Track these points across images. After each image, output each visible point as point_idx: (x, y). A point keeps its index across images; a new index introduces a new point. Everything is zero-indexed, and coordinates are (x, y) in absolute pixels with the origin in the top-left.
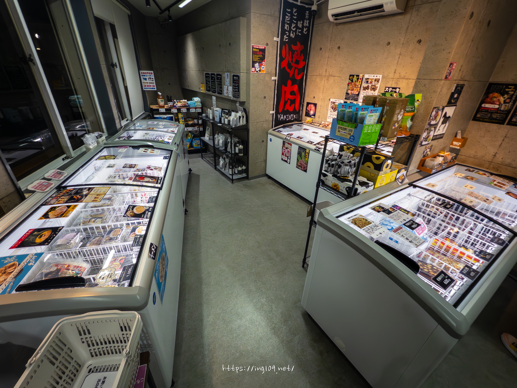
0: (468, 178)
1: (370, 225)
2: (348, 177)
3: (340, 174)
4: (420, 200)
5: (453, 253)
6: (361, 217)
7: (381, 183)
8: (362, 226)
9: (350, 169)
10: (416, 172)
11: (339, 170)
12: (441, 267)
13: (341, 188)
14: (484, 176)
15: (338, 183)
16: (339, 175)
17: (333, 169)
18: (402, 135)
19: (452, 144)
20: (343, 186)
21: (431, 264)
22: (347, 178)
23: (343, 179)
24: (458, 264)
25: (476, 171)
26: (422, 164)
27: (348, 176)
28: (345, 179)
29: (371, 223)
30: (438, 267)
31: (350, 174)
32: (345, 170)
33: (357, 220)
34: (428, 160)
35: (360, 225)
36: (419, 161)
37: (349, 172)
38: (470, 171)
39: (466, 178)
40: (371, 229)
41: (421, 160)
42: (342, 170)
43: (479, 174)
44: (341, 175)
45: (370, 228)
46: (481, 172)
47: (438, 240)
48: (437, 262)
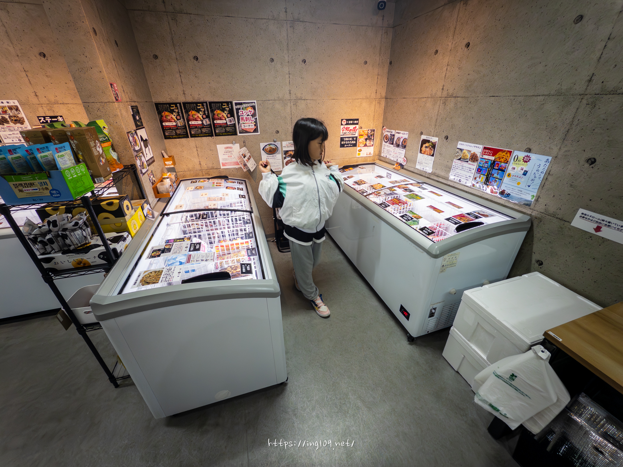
0: (198, 188)
1: (163, 273)
2: (89, 243)
3: (74, 245)
4: (180, 225)
5: (232, 248)
6: (146, 273)
7: (135, 228)
8: (156, 280)
9: (84, 232)
10: (156, 201)
11: (68, 241)
12: (235, 263)
13: (90, 261)
14: (205, 182)
15: (82, 258)
16: (72, 248)
17: (55, 246)
18: (116, 170)
19: (166, 165)
20: (92, 257)
21: (229, 266)
22: (88, 245)
23: (86, 249)
24: (241, 253)
25: (198, 180)
26: (157, 192)
27: (87, 242)
28: (87, 247)
29: (162, 271)
30: (233, 264)
31: (89, 237)
32: (78, 237)
33: (145, 279)
34: (159, 185)
35: (154, 280)
36: (152, 190)
37: (85, 236)
38: (194, 182)
39: (196, 188)
40: (168, 276)
41: (153, 189)
42: (72, 239)
43: (201, 182)
44: (76, 246)
45: (166, 276)
46: (202, 180)
47: (218, 246)
48: (230, 262)
